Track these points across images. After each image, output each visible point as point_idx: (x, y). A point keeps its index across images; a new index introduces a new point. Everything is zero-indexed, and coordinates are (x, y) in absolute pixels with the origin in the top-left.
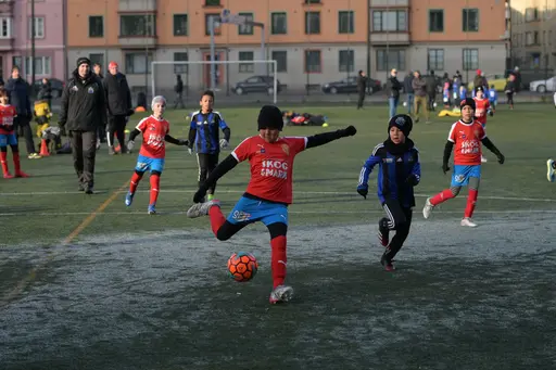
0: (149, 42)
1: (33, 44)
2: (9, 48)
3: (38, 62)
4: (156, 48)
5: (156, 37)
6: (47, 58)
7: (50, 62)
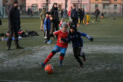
0: (108, 2)
1: (81, 2)
2: (77, 3)
3: (84, 6)
4: (110, 3)
5: (110, 1)
6: (86, 5)
7: (86, 6)
